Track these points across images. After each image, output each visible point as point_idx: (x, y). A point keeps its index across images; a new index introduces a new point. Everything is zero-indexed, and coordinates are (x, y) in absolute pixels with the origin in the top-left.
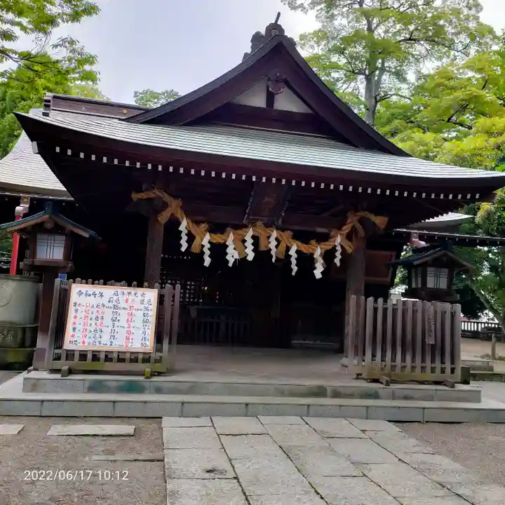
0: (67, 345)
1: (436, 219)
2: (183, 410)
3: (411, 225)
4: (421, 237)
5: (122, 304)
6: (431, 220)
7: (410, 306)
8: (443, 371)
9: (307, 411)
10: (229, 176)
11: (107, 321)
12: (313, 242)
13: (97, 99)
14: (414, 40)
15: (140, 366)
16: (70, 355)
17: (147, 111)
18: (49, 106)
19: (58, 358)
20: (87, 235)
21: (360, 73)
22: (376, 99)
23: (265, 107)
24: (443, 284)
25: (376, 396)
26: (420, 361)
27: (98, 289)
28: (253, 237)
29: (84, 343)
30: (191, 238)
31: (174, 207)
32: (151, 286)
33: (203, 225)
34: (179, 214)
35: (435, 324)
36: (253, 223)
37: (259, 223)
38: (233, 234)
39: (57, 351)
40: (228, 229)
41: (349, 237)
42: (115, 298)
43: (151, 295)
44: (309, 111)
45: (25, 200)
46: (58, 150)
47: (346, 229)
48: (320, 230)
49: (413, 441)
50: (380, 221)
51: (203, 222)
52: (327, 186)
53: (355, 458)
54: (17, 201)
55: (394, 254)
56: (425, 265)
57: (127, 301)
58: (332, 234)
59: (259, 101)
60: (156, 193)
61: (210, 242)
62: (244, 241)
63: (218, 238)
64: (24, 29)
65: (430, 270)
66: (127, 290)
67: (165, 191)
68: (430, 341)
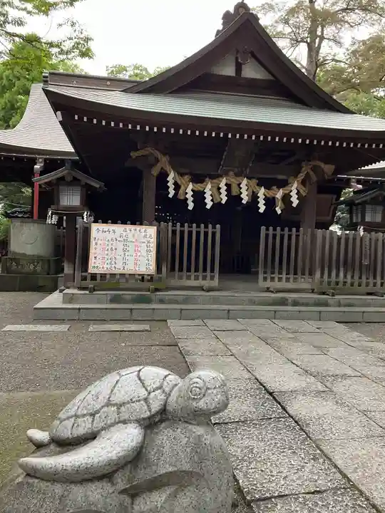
0: (91, 270)
1: (370, 167)
2: (182, 315)
3: (350, 173)
4: (359, 182)
5: (130, 239)
6: (366, 168)
7: (351, 237)
8: (375, 285)
9: (275, 316)
10: (210, 134)
11: (120, 251)
12: (275, 188)
13: (77, 72)
14: (350, 9)
15: (146, 285)
16: (94, 277)
17: (139, 83)
18: (47, 81)
19: (84, 279)
20: (98, 186)
21: (302, 41)
22: (316, 64)
23: (234, 75)
24: (379, 218)
25: (326, 305)
26: (358, 278)
27: (111, 227)
28: (226, 185)
29: (103, 268)
30: (177, 187)
31: (164, 162)
32: (151, 224)
33: (186, 177)
34: (168, 168)
35: (370, 249)
36: (226, 174)
37: (231, 173)
38: (211, 183)
39: (84, 274)
40: (207, 179)
41: (303, 183)
42: (125, 234)
43: (151, 231)
44: (272, 78)
45: (40, 160)
46: (76, 117)
47: (301, 176)
48: (280, 177)
49: (356, 333)
50: (328, 169)
51: (187, 174)
52: (289, 140)
53: (316, 344)
54: (34, 162)
55: (335, 197)
56: (364, 204)
57: (134, 236)
58: (290, 181)
59: (229, 71)
60: (149, 150)
61: (192, 190)
62: (219, 189)
63: (199, 187)
64: (29, 12)
65: (368, 207)
66: (133, 227)
67: (156, 149)
68: (366, 262)
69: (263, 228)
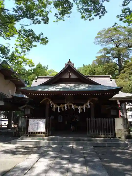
15: (43, 135)
23: (68, 78)
27: (34, 120)
28: (66, 105)
35: (106, 124)
37: (68, 103)
39: (27, 132)
42: (37, 121)
44: (78, 78)
60: (46, 99)
61: (59, 108)
68: (105, 128)
69: (87, 118)
